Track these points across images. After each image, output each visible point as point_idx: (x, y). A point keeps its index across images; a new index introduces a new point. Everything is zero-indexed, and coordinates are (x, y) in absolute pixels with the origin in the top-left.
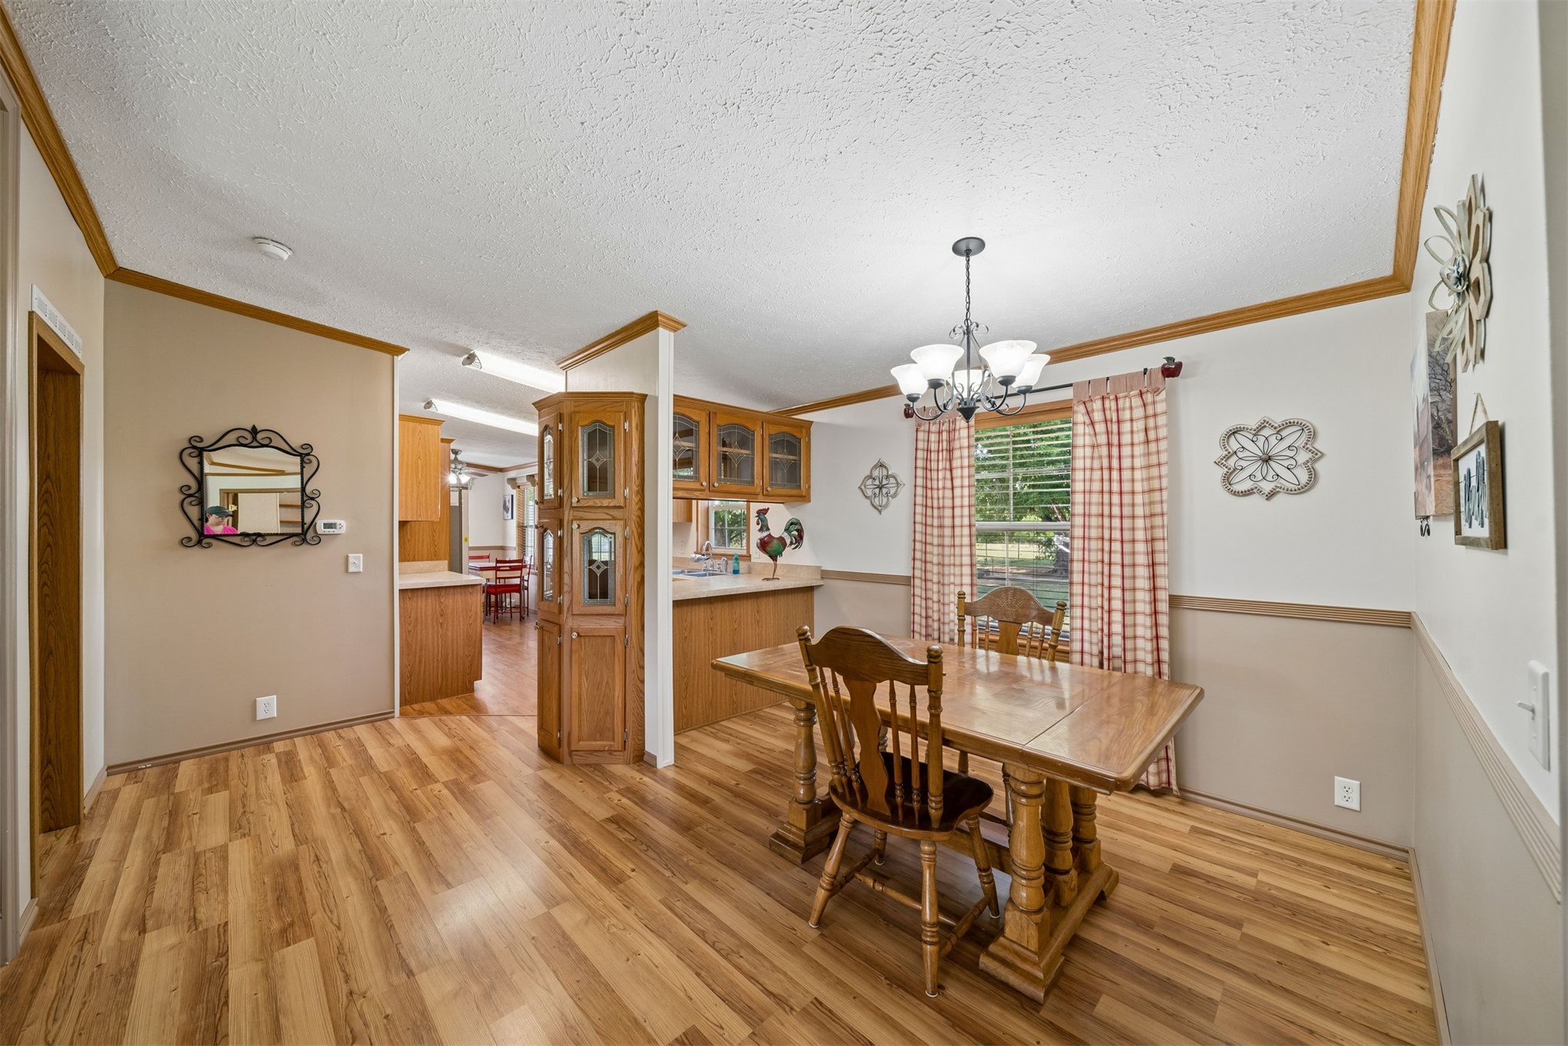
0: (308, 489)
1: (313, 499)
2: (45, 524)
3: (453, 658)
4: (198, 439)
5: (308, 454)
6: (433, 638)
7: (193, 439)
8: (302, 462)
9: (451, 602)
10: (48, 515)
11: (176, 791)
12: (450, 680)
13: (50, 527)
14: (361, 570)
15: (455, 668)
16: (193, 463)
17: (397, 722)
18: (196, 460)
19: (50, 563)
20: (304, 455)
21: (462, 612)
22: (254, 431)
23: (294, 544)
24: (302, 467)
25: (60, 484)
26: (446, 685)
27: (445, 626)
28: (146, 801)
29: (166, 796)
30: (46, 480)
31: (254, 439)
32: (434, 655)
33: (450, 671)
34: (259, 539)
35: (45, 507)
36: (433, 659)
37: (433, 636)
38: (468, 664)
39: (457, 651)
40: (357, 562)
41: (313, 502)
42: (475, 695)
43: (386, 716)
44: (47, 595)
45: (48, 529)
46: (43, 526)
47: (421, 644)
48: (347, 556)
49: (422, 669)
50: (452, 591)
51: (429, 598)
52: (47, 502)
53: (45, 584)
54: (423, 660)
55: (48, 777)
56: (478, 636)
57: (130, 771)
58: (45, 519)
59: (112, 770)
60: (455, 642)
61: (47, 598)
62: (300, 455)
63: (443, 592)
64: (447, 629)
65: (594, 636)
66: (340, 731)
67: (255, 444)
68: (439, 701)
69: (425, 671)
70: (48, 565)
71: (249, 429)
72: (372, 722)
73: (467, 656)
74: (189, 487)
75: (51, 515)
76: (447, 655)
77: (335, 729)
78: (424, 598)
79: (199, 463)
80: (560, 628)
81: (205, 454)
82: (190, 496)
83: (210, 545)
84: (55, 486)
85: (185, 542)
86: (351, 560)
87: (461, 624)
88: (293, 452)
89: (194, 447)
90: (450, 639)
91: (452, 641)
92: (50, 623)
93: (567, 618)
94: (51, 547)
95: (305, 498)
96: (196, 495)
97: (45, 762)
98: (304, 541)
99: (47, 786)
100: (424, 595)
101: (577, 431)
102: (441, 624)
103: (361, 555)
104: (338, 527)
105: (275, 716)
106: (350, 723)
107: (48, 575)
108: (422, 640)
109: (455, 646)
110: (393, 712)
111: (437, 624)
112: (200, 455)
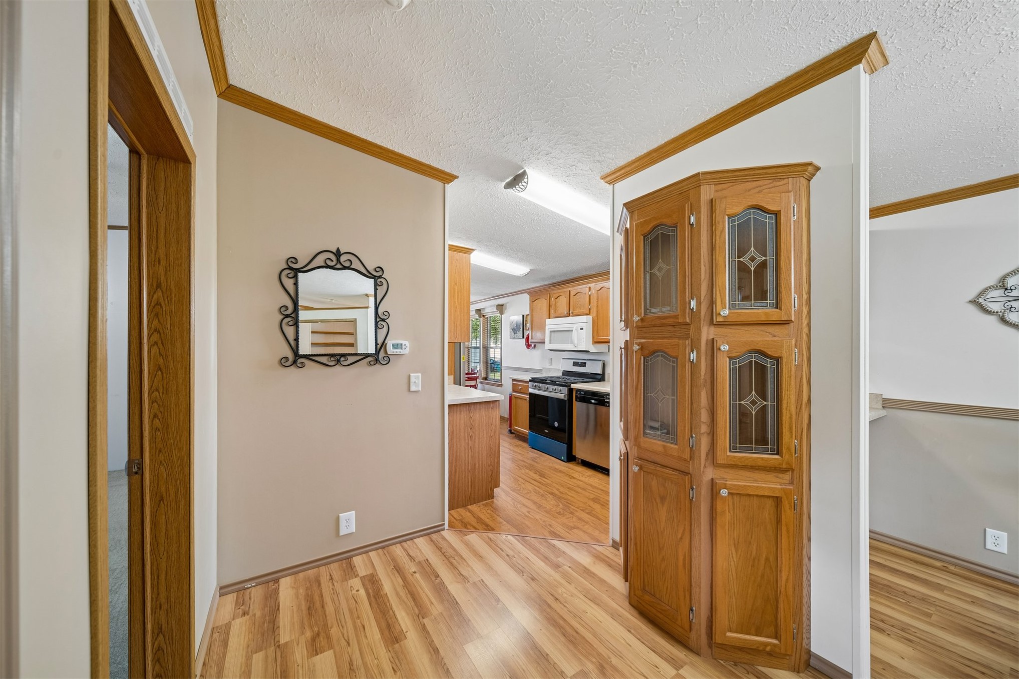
0: (380, 311)
1: (383, 320)
2: (155, 343)
3: (479, 466)
4: (293, 260)
5: (380, 277)
6: (465, 450)
7: (290, 260)
8: (376, 285)
9: (479, 415)
10: (159, 332)
11: (282, 642)
12: (477, 487)
13: (160, 346)
14: (420, 390)
15: (481, 477)
16: (289, 284)
17: (446, 534)
18: (292, 281)
19: (161, 390)
20: (377, 276)
21: (486, 425)
22: (338, 254)
23: (369, 364)
24: (376, 290)
25: (171, 294)
26: (474, 493)
27: (473, 438)
28: (254, 656)
29: (273, 648)
30: (157, 289)
31: (338, 260)
32: (465, 465)
33: (477, 480)
34: (342, 359)
35: (156, 322)
36: (465, 468)
37: (465, 448)
38: (489, 473)
39: (482, 461)
40: (417, 380)
41: (383, 323)
42: (495, 501)
43: (438, 529)
44: (157, 429)
45: (159, 349)
46: (154, 345)
47: (456, 455)
48: (410, 375)
49: (457, 479)
50: (478, 406)
51: (462, 413)
52: (157, 317)
53: (155, 416)
54: (458, 470)
55: (158, 650)
56: (497, 447)
57: (238, 591)
58: (155, 337)
59: (223, 590)
60: (480, 452)
61: (158, 433)
62: (374, 277)
63: (472, 407)
64: (475, 442)
65: (749, 495)
66: (404, 544)
67: (339, 266)
68: (469, 507)
69: (459, 480)
70: (159, 393)
71: (334, 251)
72: (428, 534)
73: (489, 466)
74: (286, 307)
75: (161, 331)
76: (475, 465)
77: (400, 543)
78: (458, 413)
79: (295, 284)
80: (691, 477)
81: (301, 276)
82: (287, 316)
83: (303, 366)
84: (166, 298)
85: (283, 362)
86: (412, 380)
87: (485, 436)
88: (368, 275)
89: (290, 268)
90: (477, 451)
91: (479, 452)
92: (161, 462)
93: (705, 467)
94: (161, 371)
95: (378, 320)
96: (292, 315)
97: (156, 632)
98: (377, 361)
99: (158, 660)
100: (458, 410)
101: (724, 222)
102: (471, 436)
103: (420, 374)
104: (404, 347)
105: (354, 531)
106: (410, 537)
107: (159, 405)
108: (456, 452)
109: (481, 457)
110: (444, 524)
111: (468, 437)
112: (296, 277)
